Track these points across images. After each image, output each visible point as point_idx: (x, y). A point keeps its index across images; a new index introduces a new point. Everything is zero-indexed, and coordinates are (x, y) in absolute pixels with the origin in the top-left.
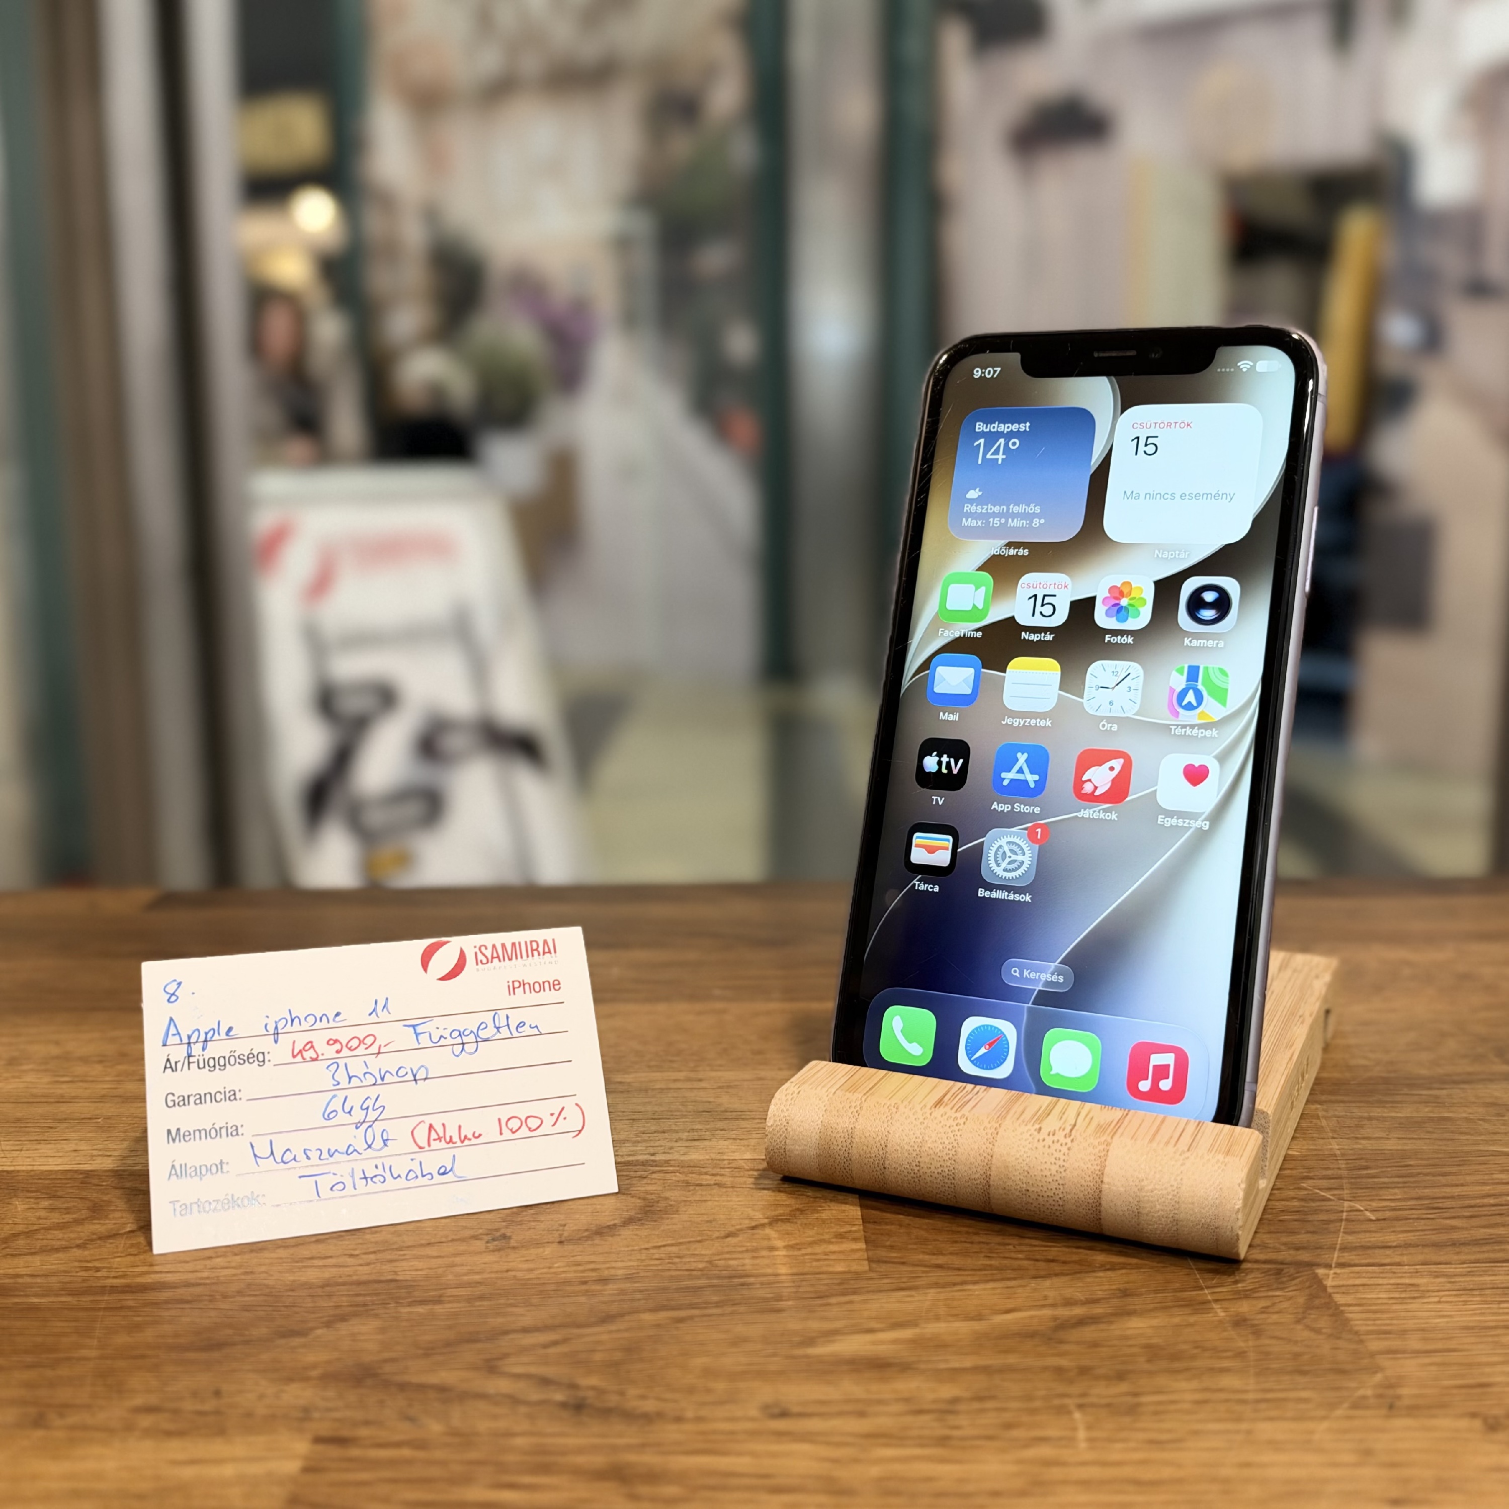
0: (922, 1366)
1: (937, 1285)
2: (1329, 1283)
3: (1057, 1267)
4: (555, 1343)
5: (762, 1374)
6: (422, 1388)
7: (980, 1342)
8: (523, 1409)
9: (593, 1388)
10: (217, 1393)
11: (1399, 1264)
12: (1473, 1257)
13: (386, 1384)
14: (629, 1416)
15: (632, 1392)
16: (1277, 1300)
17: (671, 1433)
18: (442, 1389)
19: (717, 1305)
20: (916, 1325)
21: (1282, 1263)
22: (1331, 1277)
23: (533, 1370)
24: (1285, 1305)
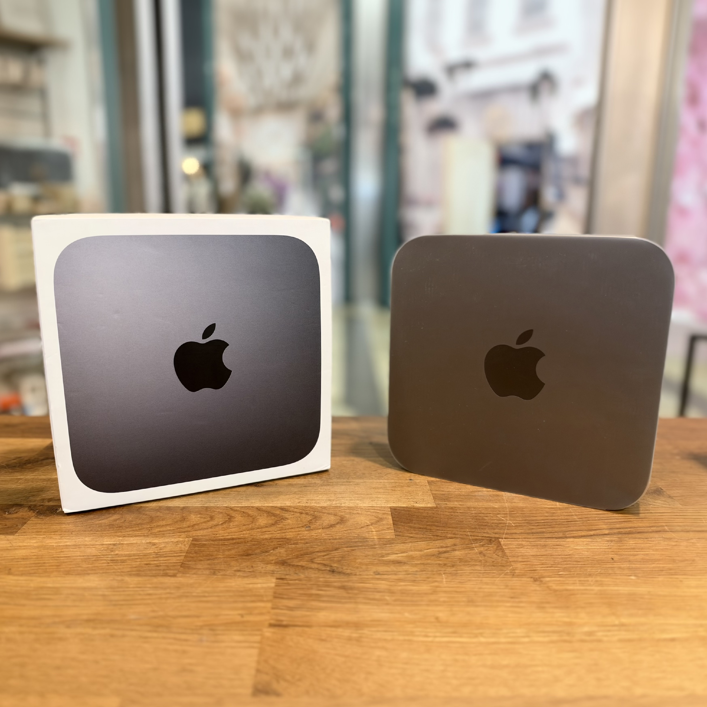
0: (409, 563)
1: (411, 542)
2: (502, 543)
3: (439, 538)
4: (326, 555)
5: (372, 564)
6: (297, 566)
7: (421, 557)
8: (321, 572)
9: (335, 567)
10: (252, 567)
11: (519, 538)
12: (536, 537)
13: (290, 565)
14: (344, 574)
15: (345, 568)
16: (489, 547)
17: (354, 578)
18: (302, 567)
19: (361, 546)
20: (407, 552)
21: (491, 537)
22: (503, 541)
23: (322, 562)
24: (492, 548)
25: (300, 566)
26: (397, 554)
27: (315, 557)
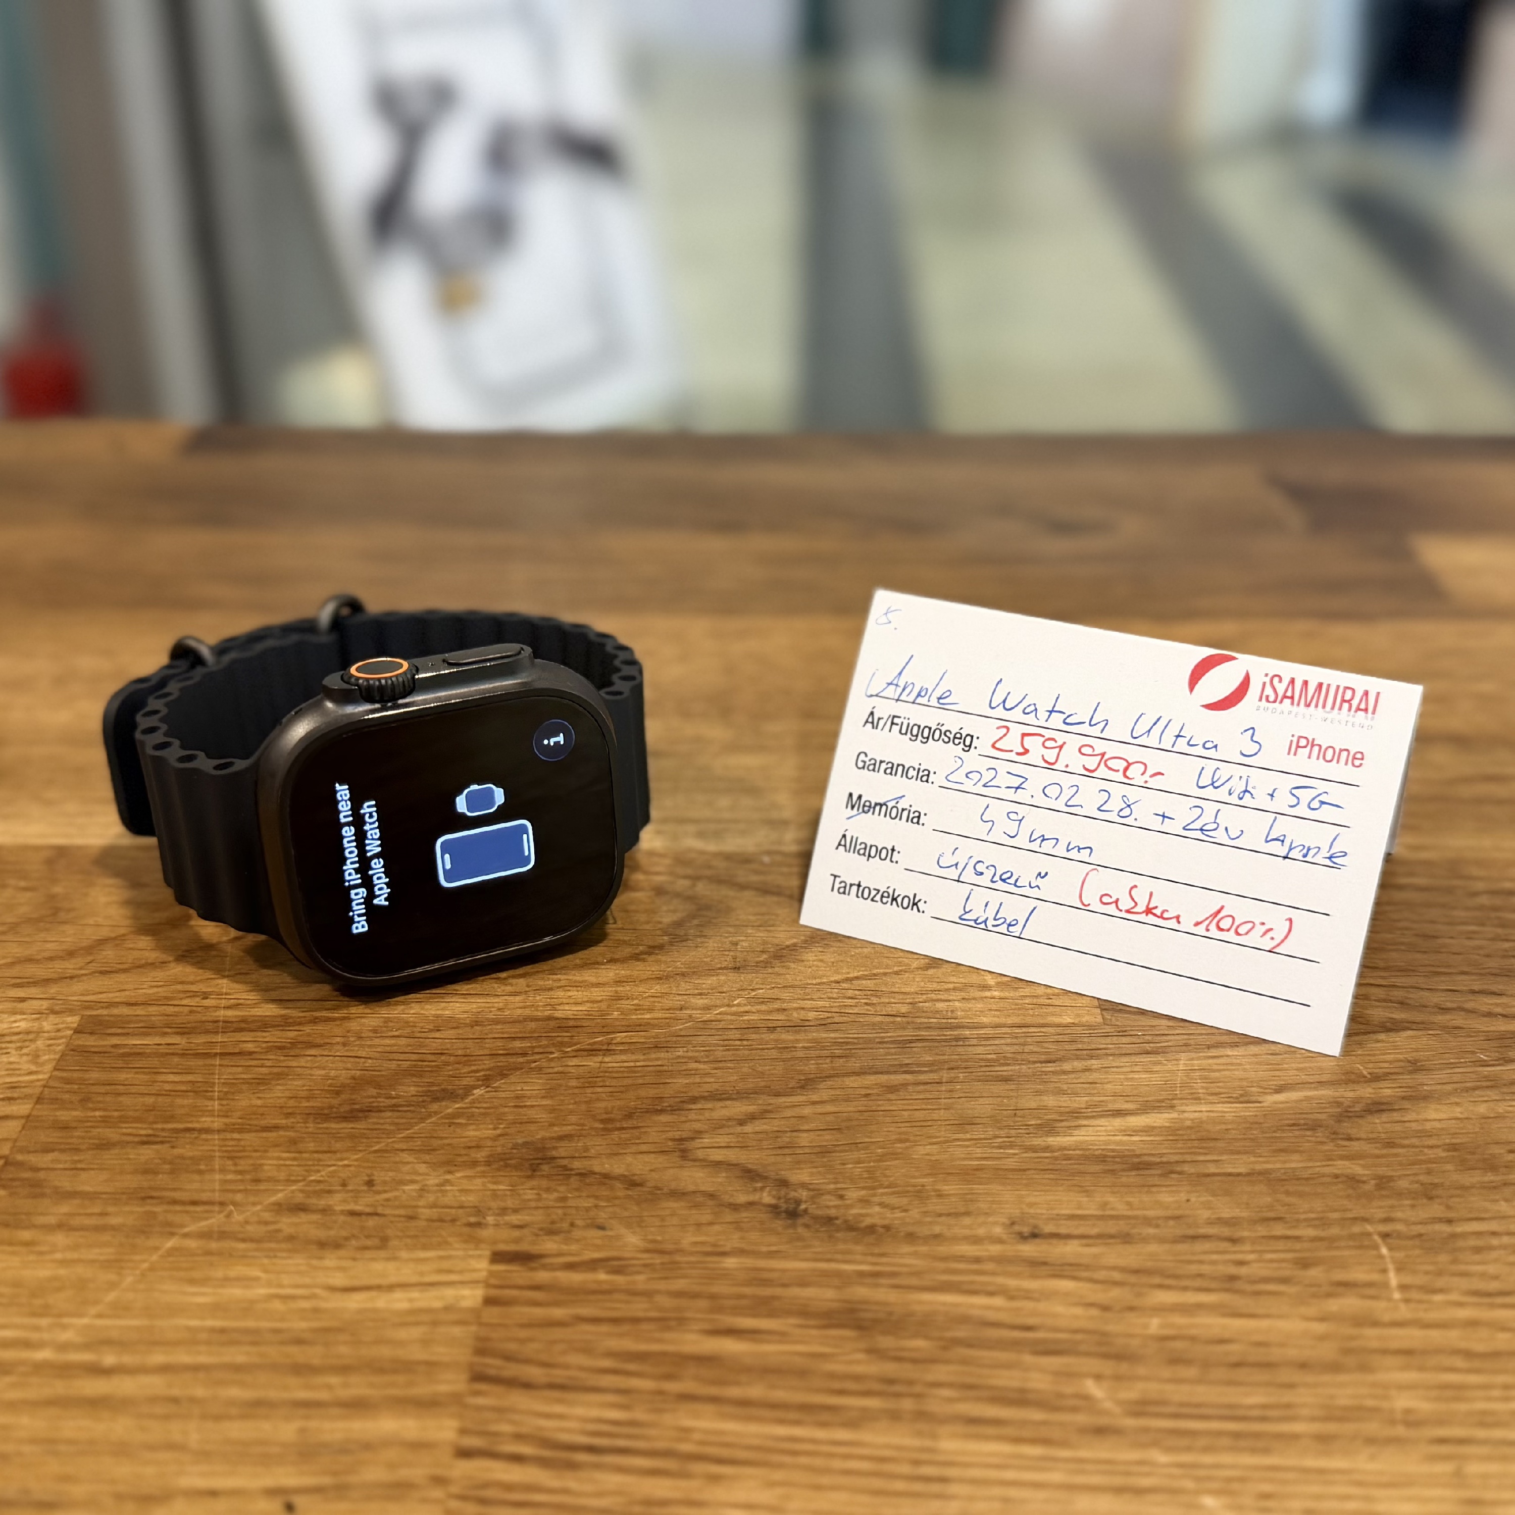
7: (1251, 1136)
8: (729, 1217)
9: (804, 1186)
13: (566, 1173)
14: (852, 1230)
15: (853, 1194)
17: (906, 1258)
18: (632, 1183)
20: (1172, 1106)
23: (732, 1155)
25: (617, 1178)
26: (1119, 1113)
27: (697, 1126)
